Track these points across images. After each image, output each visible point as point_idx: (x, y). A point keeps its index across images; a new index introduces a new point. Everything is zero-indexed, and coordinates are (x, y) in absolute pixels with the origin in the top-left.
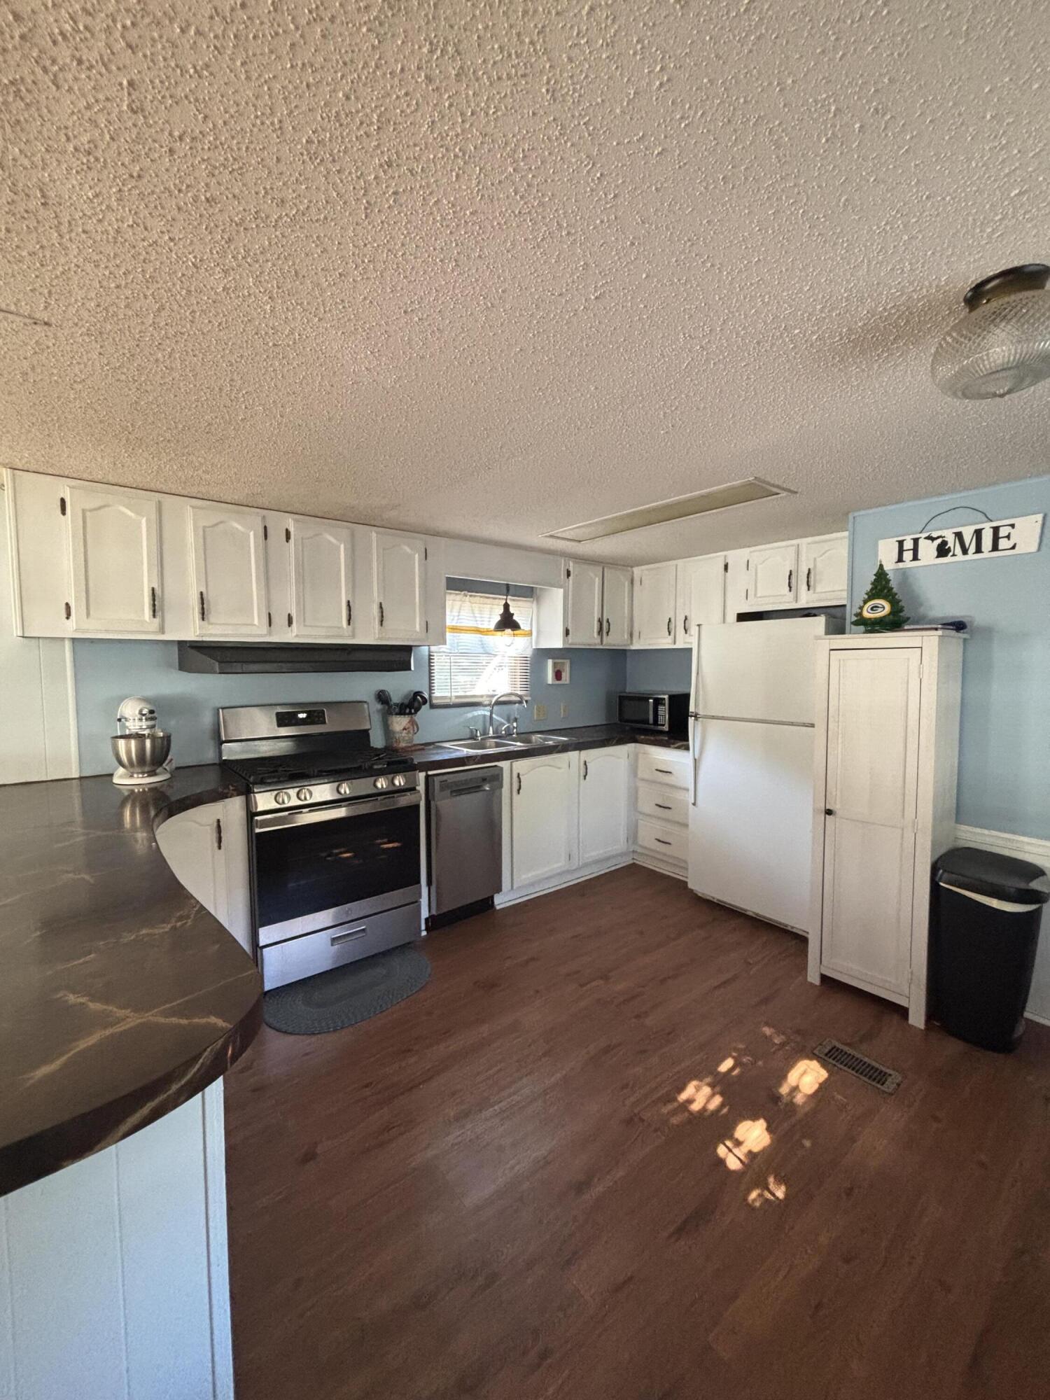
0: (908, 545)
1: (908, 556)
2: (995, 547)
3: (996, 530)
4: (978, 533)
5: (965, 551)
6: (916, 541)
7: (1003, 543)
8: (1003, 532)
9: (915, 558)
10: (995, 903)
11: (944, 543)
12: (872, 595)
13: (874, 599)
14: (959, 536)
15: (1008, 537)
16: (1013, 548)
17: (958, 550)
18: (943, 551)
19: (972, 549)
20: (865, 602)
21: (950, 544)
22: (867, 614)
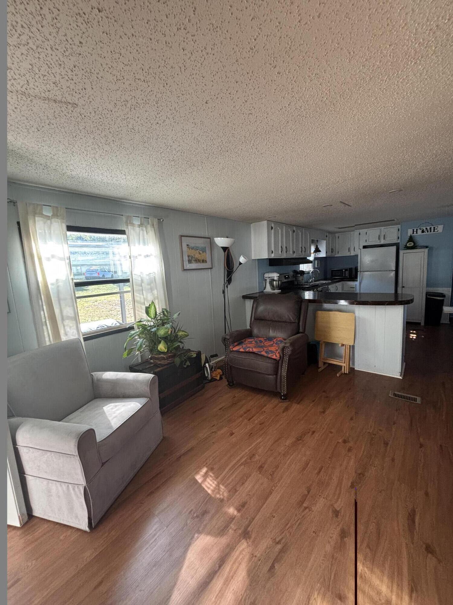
0: (415, 230)
1: (415, 233)
2: (434, 231)
3: (434, 228)
4: (431, 228)
5: (428, 232)
6: (417, 230)
7: (436, 230)
8: (436, 228)
9: (417, 233)
10: (438, 298)
11: (423, 230)
12: (409, 241)
13: (409, 242)
14: (426, 229)
15: (437, 229)
16: (438, 231)
17: (426, 231)
18: (423, 232)
19: (429, 231)
20: (407, 243)
21: (425, 230)
22: (408, 245)
